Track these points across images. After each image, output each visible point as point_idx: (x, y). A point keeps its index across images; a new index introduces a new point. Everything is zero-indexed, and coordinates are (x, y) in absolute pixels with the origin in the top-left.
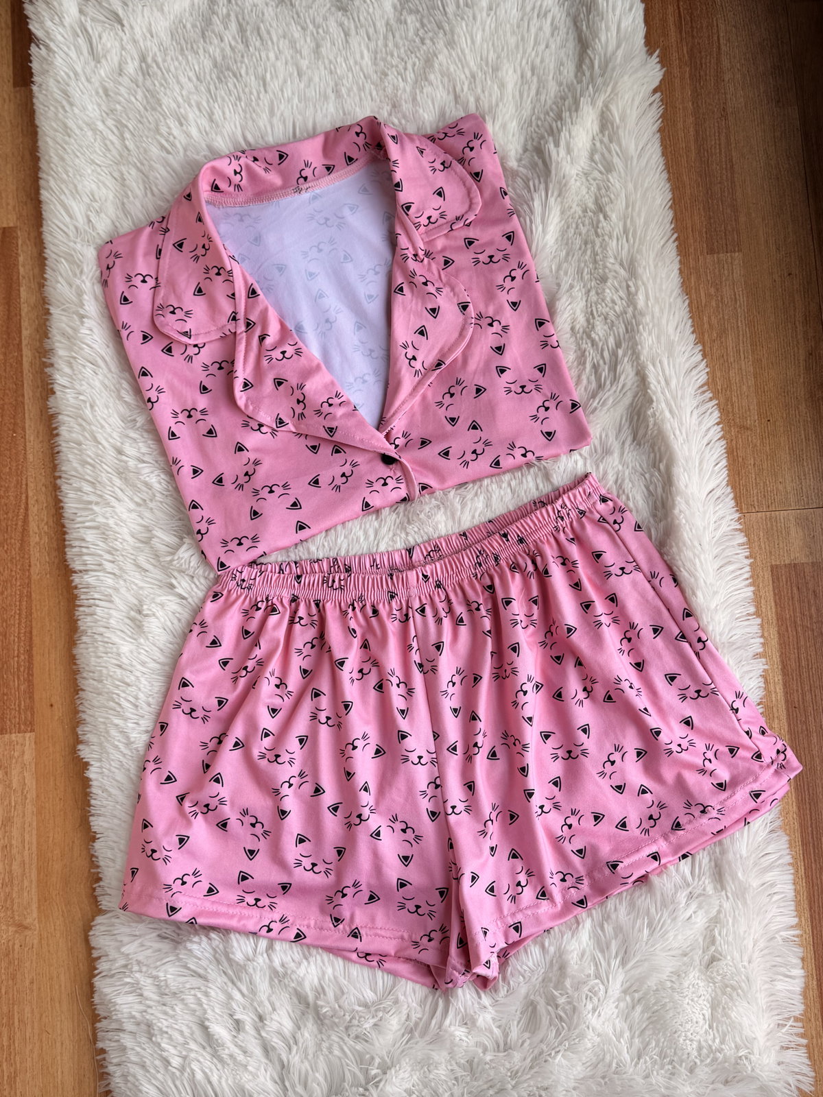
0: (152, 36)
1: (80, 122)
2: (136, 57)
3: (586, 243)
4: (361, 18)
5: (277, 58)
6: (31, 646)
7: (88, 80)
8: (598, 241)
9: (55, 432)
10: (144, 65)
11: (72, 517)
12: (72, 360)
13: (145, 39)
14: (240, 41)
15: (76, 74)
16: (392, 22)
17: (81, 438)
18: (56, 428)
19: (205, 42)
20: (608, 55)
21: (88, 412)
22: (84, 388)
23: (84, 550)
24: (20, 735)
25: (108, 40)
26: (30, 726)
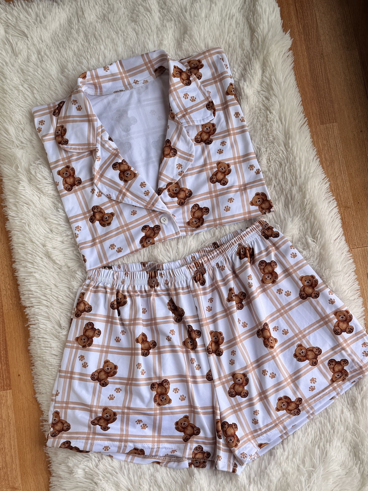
0: (42, 42)
1: (11, 87)
2: (36, 52)
3: (262, 126)
4: (144, 25)
5: (105, 49)
6: (6, 346)
7: (13, 66)
8: (268, 124)
9: (10, 239)
10: (40, 56)
11: (23, 280)
12: (16, 203)
13: (39, 44)
14: (86, 41)
15: (6, 63)
16: (159, 26)
17: (24, 241)
18: (10, 237)
19: (69, 43)
20: (264, 35)
21: (27, 228)
22: (23, 216)
23: (31, 296)
24: (5, 392)
25: (21, 45)
26: (9, 386)
